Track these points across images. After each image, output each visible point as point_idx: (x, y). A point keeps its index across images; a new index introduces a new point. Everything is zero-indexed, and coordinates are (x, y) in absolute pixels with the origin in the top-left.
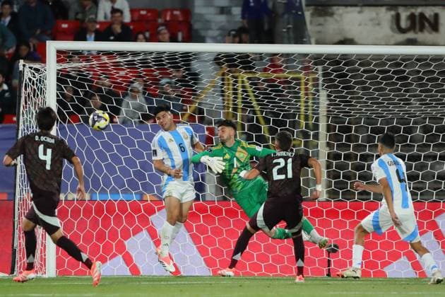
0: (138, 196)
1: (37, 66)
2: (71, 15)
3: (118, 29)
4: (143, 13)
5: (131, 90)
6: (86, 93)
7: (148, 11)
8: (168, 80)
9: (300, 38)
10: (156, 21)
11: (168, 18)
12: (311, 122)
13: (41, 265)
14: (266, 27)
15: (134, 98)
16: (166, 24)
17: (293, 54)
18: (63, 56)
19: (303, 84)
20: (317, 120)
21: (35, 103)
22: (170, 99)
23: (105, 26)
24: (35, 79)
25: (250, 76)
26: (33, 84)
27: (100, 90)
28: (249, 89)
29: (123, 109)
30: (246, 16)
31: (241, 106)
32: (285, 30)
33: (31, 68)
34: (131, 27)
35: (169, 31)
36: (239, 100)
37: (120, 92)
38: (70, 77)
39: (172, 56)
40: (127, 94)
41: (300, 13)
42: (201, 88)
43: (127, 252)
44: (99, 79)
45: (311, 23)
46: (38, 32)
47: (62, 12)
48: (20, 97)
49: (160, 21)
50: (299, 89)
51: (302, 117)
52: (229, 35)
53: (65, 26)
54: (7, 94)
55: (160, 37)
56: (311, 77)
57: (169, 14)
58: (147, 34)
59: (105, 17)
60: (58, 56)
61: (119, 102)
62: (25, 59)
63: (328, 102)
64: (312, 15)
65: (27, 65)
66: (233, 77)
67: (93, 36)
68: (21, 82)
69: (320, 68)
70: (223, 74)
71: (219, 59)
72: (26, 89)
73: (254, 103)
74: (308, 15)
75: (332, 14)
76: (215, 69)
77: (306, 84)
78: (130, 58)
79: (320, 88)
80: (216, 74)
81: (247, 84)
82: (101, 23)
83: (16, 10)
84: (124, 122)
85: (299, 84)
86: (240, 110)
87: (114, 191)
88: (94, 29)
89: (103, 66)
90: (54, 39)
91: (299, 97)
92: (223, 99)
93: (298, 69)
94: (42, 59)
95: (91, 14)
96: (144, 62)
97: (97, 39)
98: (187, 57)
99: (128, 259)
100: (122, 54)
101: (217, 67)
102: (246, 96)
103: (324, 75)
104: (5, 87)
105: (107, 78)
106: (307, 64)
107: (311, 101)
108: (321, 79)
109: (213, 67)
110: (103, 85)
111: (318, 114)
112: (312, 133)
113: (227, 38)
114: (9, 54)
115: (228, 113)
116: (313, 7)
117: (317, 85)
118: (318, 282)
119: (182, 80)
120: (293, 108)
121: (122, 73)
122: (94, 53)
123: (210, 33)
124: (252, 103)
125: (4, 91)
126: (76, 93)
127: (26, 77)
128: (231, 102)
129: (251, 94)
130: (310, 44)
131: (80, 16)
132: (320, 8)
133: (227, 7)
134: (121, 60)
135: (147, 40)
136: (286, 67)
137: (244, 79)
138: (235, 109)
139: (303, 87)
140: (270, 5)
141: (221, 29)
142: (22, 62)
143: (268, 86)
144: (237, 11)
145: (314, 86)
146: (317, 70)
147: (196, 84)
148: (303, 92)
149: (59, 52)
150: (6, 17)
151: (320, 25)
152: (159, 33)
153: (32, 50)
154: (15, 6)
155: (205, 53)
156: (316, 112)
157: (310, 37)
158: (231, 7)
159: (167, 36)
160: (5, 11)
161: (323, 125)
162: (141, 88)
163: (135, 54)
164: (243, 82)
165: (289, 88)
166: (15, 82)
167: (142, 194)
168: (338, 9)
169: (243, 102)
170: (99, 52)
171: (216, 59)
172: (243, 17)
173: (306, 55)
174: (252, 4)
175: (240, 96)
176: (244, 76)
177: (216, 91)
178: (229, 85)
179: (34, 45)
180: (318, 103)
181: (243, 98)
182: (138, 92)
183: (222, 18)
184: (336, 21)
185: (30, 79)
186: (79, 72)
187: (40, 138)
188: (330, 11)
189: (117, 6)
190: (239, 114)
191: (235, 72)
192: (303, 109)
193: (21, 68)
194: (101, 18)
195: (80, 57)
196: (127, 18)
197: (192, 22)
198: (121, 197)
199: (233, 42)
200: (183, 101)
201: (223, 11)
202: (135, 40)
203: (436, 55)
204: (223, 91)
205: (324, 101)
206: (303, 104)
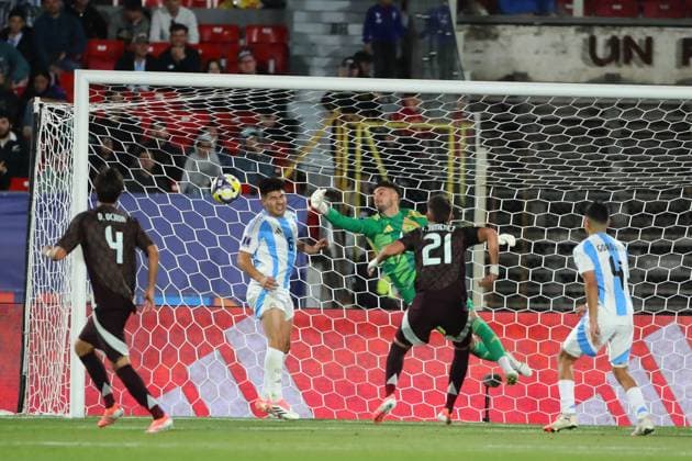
0: (207, 300)
1: (60, 106)
2: (112, 32)
3: (180, 53)
4: (218, 30)
5: (199, 145)
6: (132, 148)
7: (225, 28)
8: (253, 130)
9: (448, 71)
10: (236, 42)
11: (254, 39)
12: (463, 194)
13: (63, 399)
14: (399, 54)
15: (203, 155)
16: (251, 47)
17: (439, 94)
18: (98, 92)
19: (452, 138)
20: (472, 191)
21: (57, 162)
22: (256, 157)
23: (162, 49)
24: (56, 126)
25: (374, 125)
26: (54, 133)
27: (152, 143)
28: (373, 145)
29: (187, 172)
30: (370, 37)
31: (359, 169)
32: (426, 59)
33: (51, 109)
34: (200, 51)
35: (255, 58)
36: (358, 161)
37: (182, 146)
38: (109, 123)
39: (260, 94)
40: (192, 150)
41: (448, 34)
42: (300, 143)
43: (190, 383)
44: (152, 127)
45: (465, 48)
46: (63, 56)
47: (98, 27)
48: (35, 151)
49: (242, 42)
50: (446, 146)
51: (450, 186)
52: (344, 64)
53: (102, 48)
54: (15, 148)
55: (243, 67)
56: (464, 128)
57: (255, 32)
58: (223, 62)
59: (162, 36)
60: (91, 93)
61: (181, 162)
62: (42, 96)
63: (488, 166)
64: (467, 37)
65: (46, 105)
66: (349, 126)
67: (143, 63)
68: (36, 130)
69: (477, 115)
70: (335, 123)
71: (328, 101)
72: (43, 141)
73: (380, 166)
74: (460, 36)
75: (496, 37)
76: (324, 115)
77: (457, 139)
78: (197, 97)
79: (477, 145)
80: (324, 122)
81: (370, 138)
82: (155, 45)
83: (30, 24)
84: (188, 191)
85: (446, 139)
86: (358, 176)
87: (172, 293)
88: (145, 53)
89: (158, 108)
90: (86, 66)
91: (446, 158)
92: (334, 160)
93: (444, 117)
94: (68, 97)
95: (141, 31)
96: (218, 103)
97: (149, 68)
98: (281, 96)
99: (191, 392)
100: (186, 90)
101: (326, 111)
102: (369, 154)
103: (483, 126)
104: (13, 137)
105: (165, 125)
106: (458, 110)
107: (463, 164)
108: (479, 131)
109: (320, 112)
110: (158, 135)
111: (473, 182)
112: (464, 211)
113: (341, 70)
114: (18, 89)
115: (341, 179)
116: (468, 26)
117: (473, 141)
118: (471, 430)
119: (274, 130)
120: (437, 174)
121: (185, 119)
122: (145, 88)
123: (316, 61)
124: (375, 166)
125: (11, 143)
126: (117, 147)
127: (44, 123)
128: (346, 164)
129: (375, 152)
130: (463, 79)
131: (124, 34)
132: (478, 27)
133: (341, 24)
134: (185, 100)
135: (223, 71)
136: (428, 114)
137: (366, 130)
138: (352, 174)
139: (452, 143)
140: (405, 21)
141: (333, 55)
142: (38, 100)
143: (400, 140)
144: (356, 30)
145: (467, 141)
146: (472, 118)
147: (294, 136)
148: (451, 150)
149: (93, 87)
150: (15, 33)
151: (477, 51)
152: (240, 61)
153: (53, 82)
154: (29, 18)
155: (307, 90)
156: (470, 180)
157: (462, 70)
158: (347, 24)
159: (252, 65)
160: (14, 25)
161: (480, 199)
162: (213, 141)
163: (205, 90)
164: (363, 134)
165: (432, 144)
166: (28, 130)
167: (212, 298)
168: (504, 29)
169: (363, 164)
170: (152, 87)
171: (324, 100)
172: (366, 40)
173: (458, 96)
174: (379, 21)
175: (358, 155)
176: (365, 125)
177: (324, 147)
178: (342, 137)
179: (56, 76)
180: (474, 167)
181: (363, 158)
182: (209, 147)
183: (334, 40)
184: (502, 46)
185: (50, 126)
186: (122, 116)
187: (104, 217)
188: (493, 31)
189: (179, 20)
190: (357, 181)
191: (352, 120)
192: (451, 175)
193: (37, 110)
194: (155, 37)
195: (124, 95)
196: (194, 37)
197: (290, 44)
198: (182, 300)
199: (350, 76)
200: (275, 161)
201: (336, 29)
202: (206, 70)
203: (649, 99)
204: (333, 148)
205: (482, 165)
206: (451, 168)
